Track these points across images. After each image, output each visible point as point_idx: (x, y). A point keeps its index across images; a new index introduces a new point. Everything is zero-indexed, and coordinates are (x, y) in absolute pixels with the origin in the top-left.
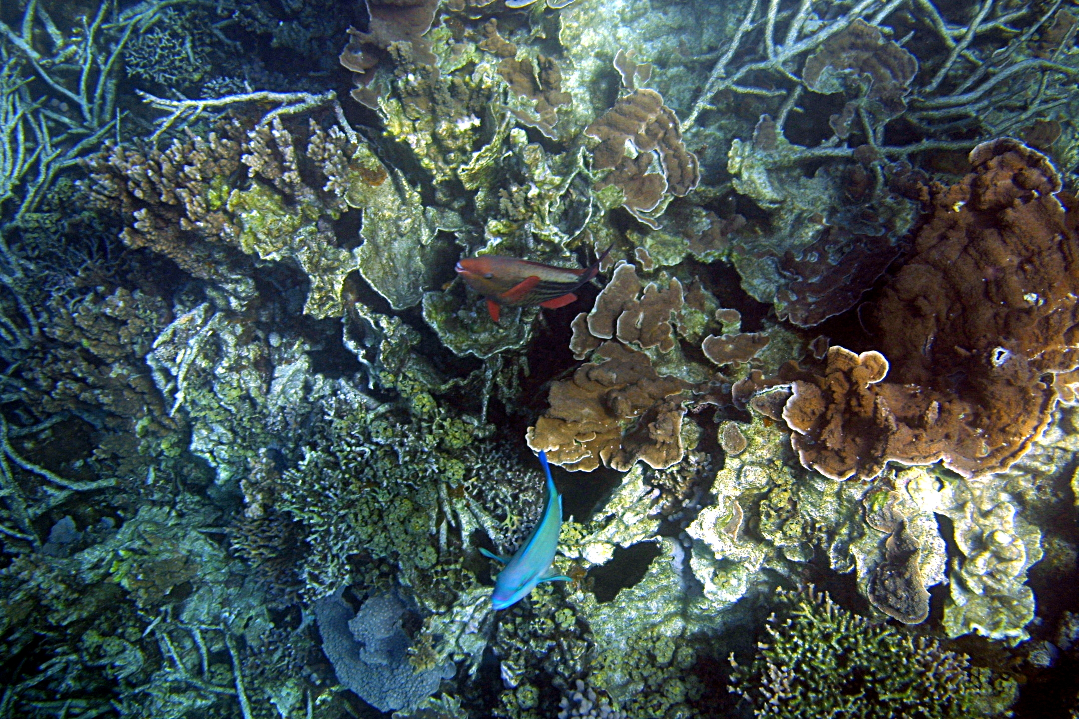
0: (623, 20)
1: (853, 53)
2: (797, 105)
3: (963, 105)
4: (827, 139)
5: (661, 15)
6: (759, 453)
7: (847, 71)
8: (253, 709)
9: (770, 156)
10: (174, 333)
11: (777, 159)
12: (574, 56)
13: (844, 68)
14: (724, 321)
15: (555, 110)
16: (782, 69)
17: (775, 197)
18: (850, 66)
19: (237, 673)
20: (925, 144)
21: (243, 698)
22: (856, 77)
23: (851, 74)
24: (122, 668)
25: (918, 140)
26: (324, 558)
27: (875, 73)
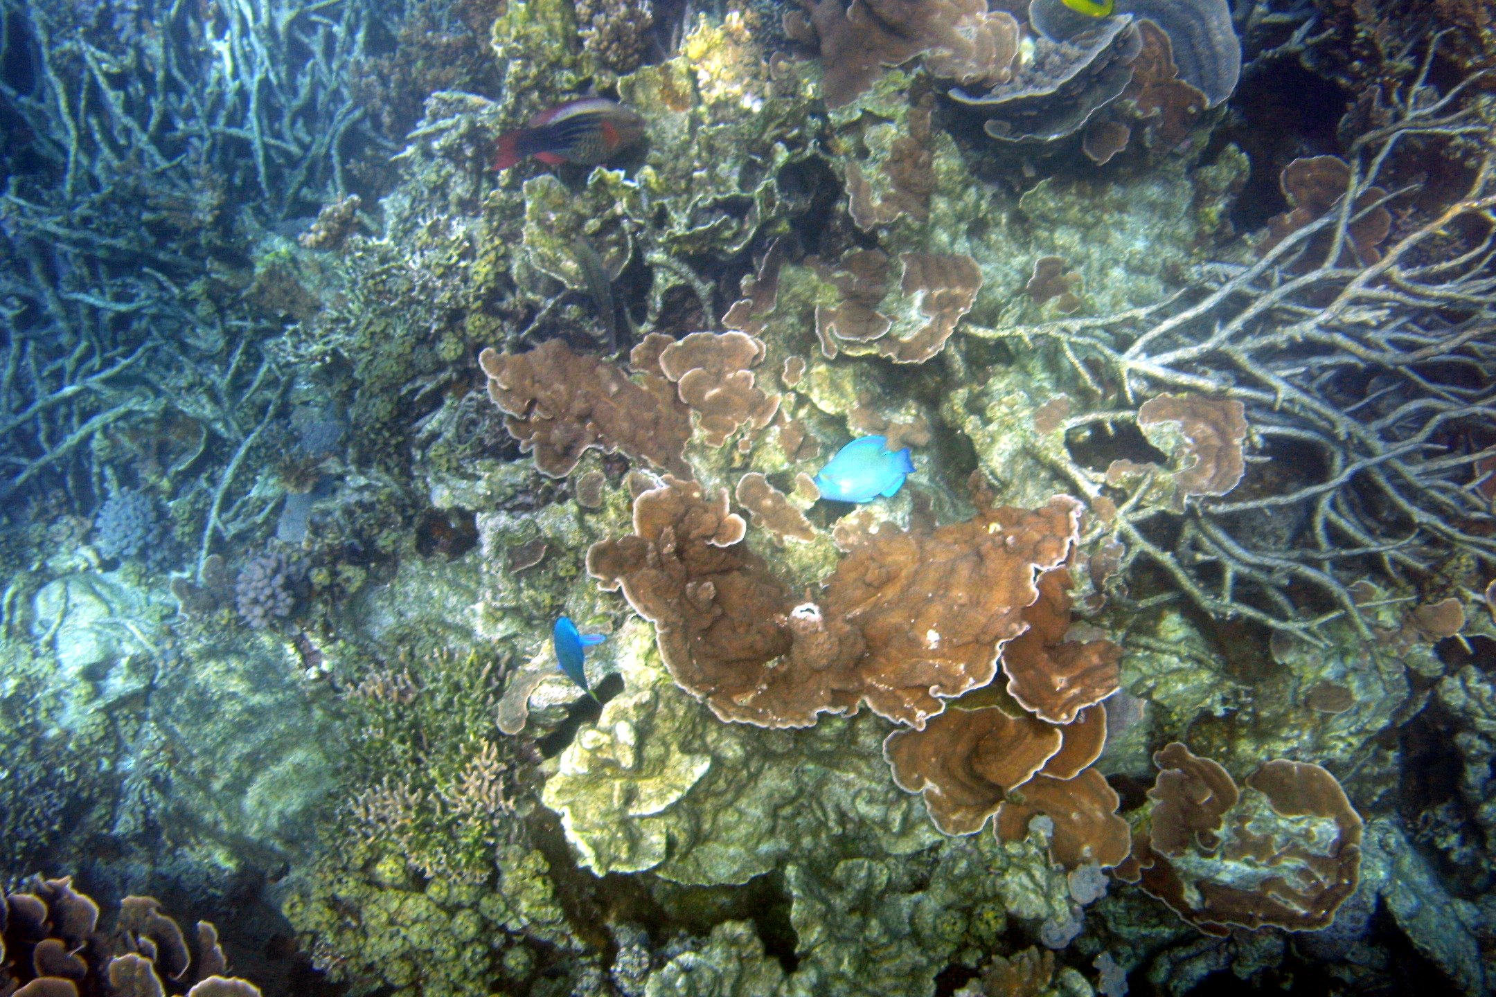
0: (1127, 263)
1: (1210, 431)
2: (1114, 424)
3: (1231, 556)
5: (1161, 288)
6: (602, 526)
7: (1188, 440)
8: (239, 467)
9: (1036, 436)
10: (461, 101)
11: (1039, 444)
12: (1037, 238)
13: (1188, 435)
15: (900, 214)
17: (999, 471)
18: (1195, 440)
19: (259, 429)
20: (1166, 558)
21: (242, 451)
22: (1187, 451)
23: (1187, 445)
24: (198, 337)
26: (322, 336)
27: (1203, 462)
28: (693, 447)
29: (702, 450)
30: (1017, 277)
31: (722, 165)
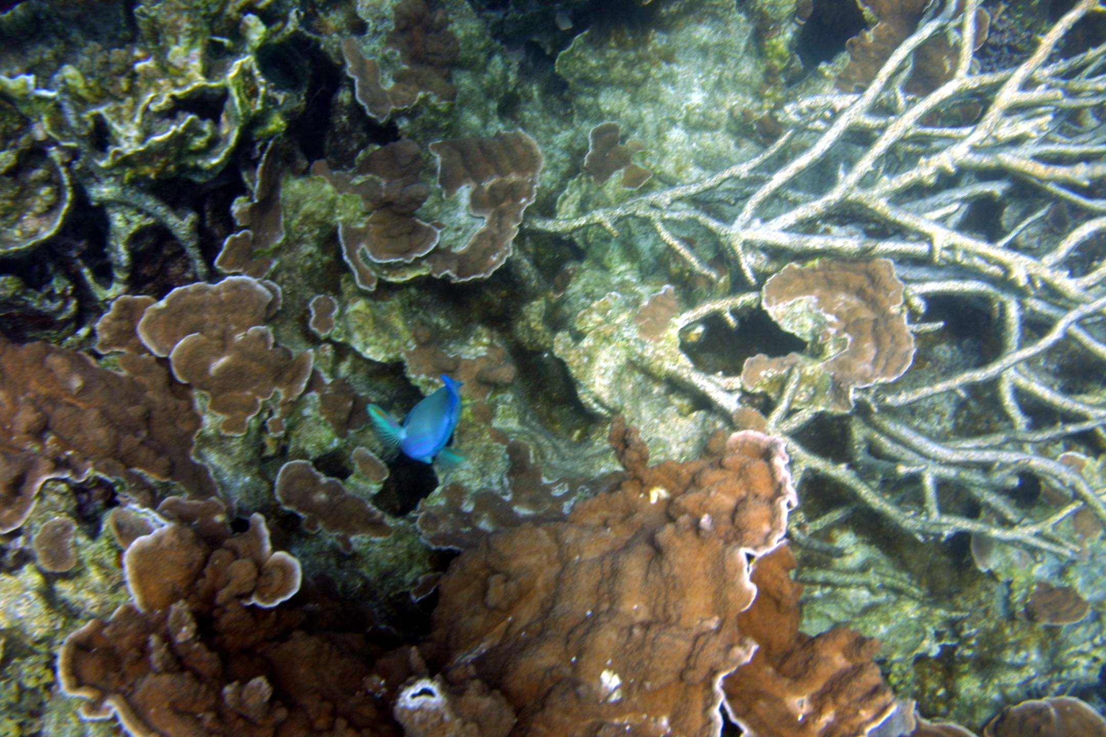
0: (686, 121)
1: (854, 301)
2: (734, 312)
3: (926, 456)
4: (727, 374)
5: (732, 143)
6: (84, 595)
7: (830, 318)
9: (643, 344)
11: (648, 354)
12: (579, 107)
13: (828, 311)
14: (357, 468)
15: (421, 95)
16: (739, 249)
17: (605, 396)
18: (838, 315)
20: (841, 472)
22: (832, 331)
23: (831, 324)
25: (837, 460)
27: (857, 341)
28: (206, 441)
29: (218, 442)
30: (564, 157)
31: (175, 49)
